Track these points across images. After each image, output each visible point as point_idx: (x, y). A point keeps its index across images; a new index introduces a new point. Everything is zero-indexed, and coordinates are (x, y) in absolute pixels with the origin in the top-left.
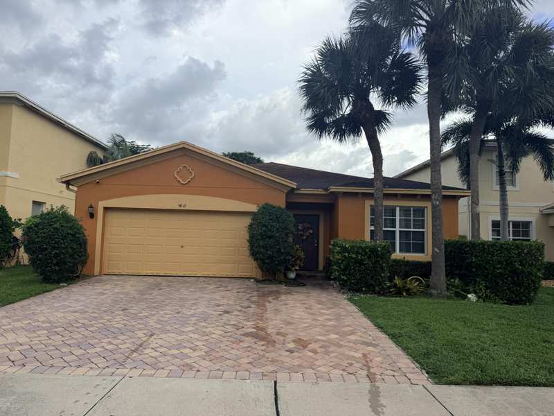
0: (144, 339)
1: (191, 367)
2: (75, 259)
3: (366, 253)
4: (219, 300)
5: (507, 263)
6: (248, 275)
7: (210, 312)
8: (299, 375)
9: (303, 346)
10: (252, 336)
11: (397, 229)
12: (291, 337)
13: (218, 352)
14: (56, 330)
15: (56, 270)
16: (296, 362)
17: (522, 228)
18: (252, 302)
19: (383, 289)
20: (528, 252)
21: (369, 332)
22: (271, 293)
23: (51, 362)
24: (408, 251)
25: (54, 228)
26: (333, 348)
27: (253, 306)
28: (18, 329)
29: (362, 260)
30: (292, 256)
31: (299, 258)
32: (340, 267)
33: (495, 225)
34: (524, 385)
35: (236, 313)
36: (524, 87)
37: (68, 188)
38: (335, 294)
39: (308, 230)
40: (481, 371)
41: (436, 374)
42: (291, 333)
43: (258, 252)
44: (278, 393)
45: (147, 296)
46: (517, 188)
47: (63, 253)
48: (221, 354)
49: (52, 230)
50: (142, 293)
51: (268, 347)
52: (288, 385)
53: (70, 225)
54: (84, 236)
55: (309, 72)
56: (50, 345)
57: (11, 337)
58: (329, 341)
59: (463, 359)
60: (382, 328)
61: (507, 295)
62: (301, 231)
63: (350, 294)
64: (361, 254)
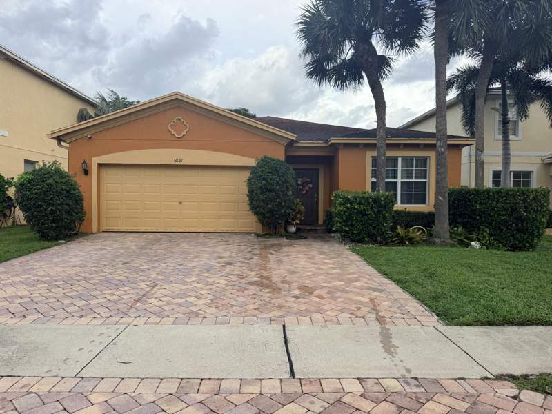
0: (147, 290)
1: (197, 314)
2: (72, 215)
3: (368, 203)
4: (220, 253)
5: (512, 209)
6: (248, 230)
7: (212, 263)
8: (307, 319)
9: (309, 293)
10: (257, 284)
11: (399, 180)
12: (295, 285)
13: (224, 300)
14: (56, 283)
15: (52, 227)
16: (303, 307)
17: (522, 177)
18: (254, 254)
19: (385, 239)
20: (534, 199)
21: (374, 279)
22: (272, 246)
23: (53, 313)
24: (409, 202)
25: (48, 185)
26: (339, 294)
27: (255, 257)
28: (16, 283)
29: (364, 210)
30: (292, 209)
31: (299, 212)
32: (342, 218)
33: (496, 175)
34: (537, 324)
35: (239, 264)
36: (535, 26)
37: (59, 144)
38: (337, 245)
39: (307, 184)
40: (493, 312)
41: (446, 316)
42: (296, 281)
43: (258, 206)
44: (288, 336)
45: (148, 251)
46: (520, 137)
47: (59, 210)
48: (227, 301)
49: (46, 186)
50: (142, 248)
51: (273, 294)
52: (296, 329)
53: (64, 181)
54: (80, 192)
55: (307, 14)
56: (51, 297)
57: (10, 291)
58: (335, 288)
59: (473, 301)
60: (386, 274)
61: (510, 241)
62: (300, 185)
63: (352, 245)
64: (364, 204)
